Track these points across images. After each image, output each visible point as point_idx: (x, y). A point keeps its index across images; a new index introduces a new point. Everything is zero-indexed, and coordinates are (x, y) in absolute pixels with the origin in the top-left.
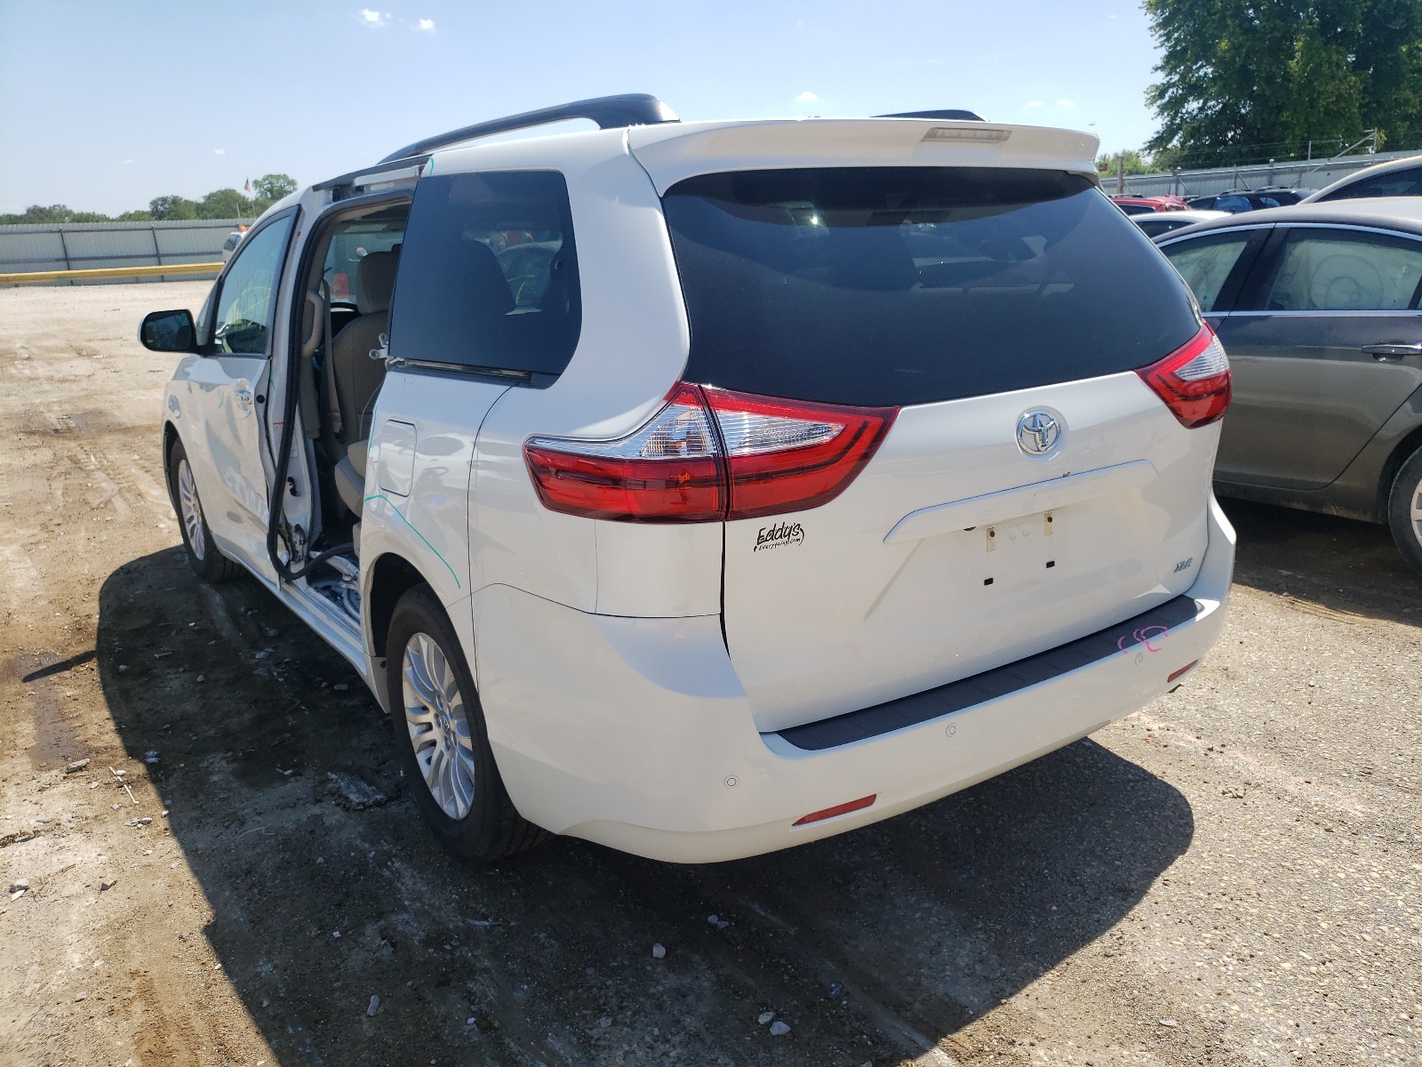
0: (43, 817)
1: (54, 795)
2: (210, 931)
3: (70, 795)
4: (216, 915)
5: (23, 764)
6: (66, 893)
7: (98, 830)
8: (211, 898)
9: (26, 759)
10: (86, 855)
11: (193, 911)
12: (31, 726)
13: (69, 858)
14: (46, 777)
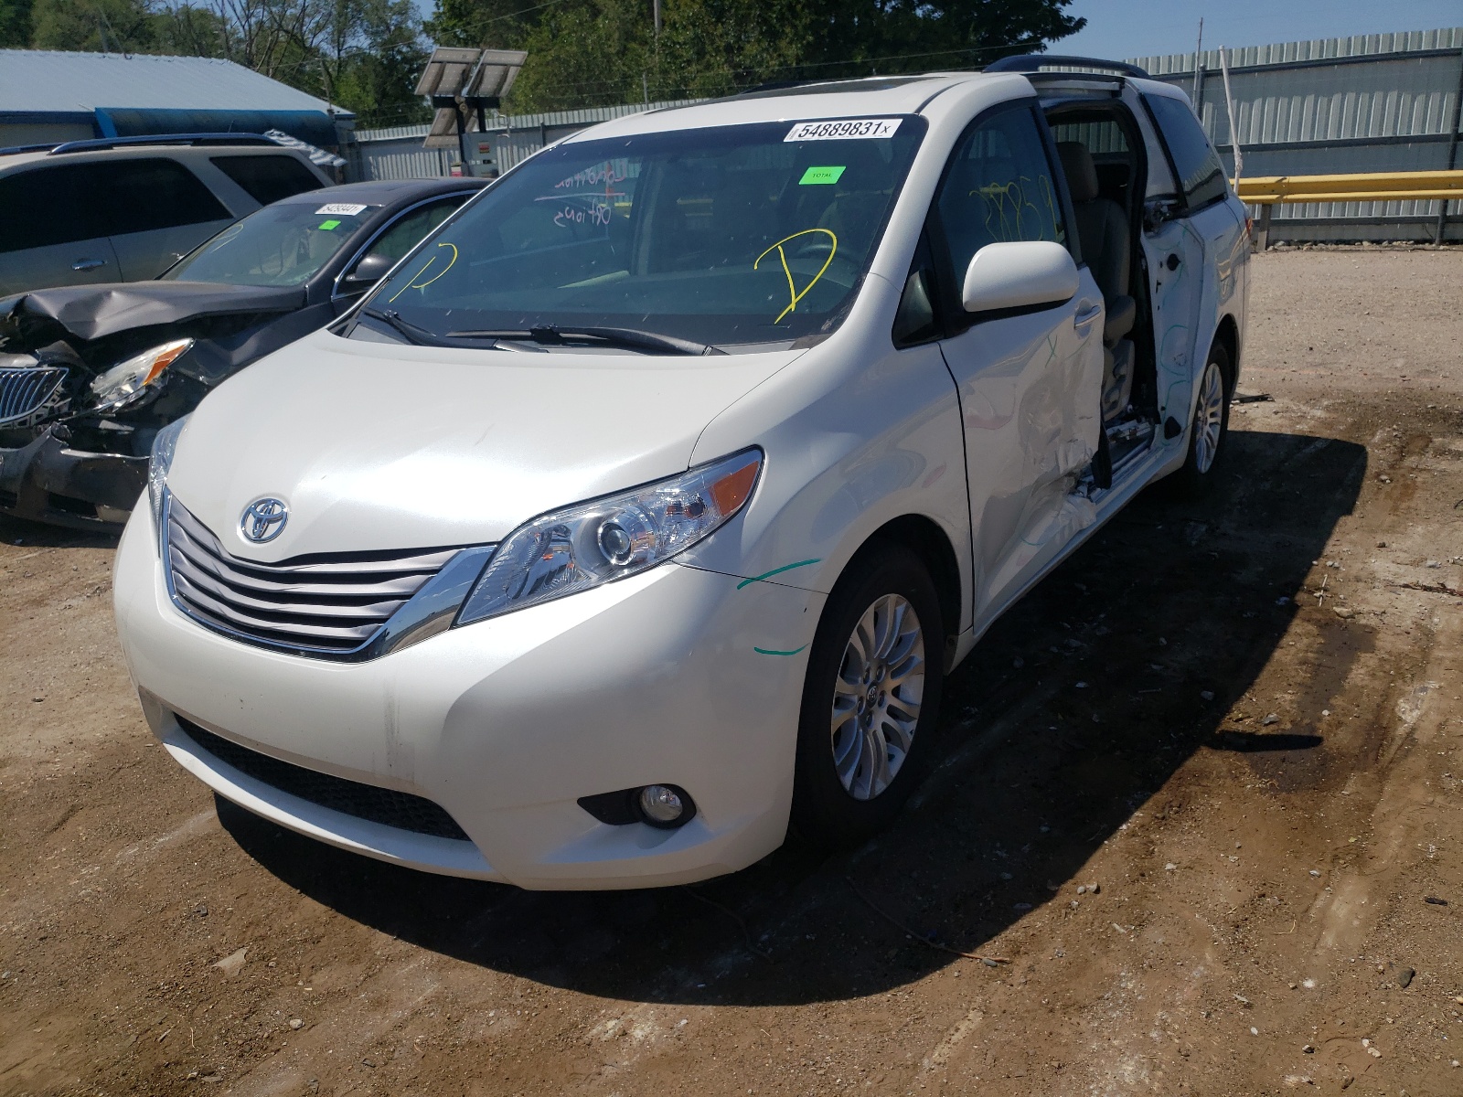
0: (1394, 596)
1: (1375, 606)
2: (1349, 510)
3: (1364, 601)
4: (1339, 516)
5: (1385, 642)
6: (1406, 555)
7: (1363, 574)
8: (1333, 523)
9: (1379, 644)
10: (1381, 565)
11: (1346, 522)
12: (1352, 675)
13: (1393, 567)
14: (1373, 621)
